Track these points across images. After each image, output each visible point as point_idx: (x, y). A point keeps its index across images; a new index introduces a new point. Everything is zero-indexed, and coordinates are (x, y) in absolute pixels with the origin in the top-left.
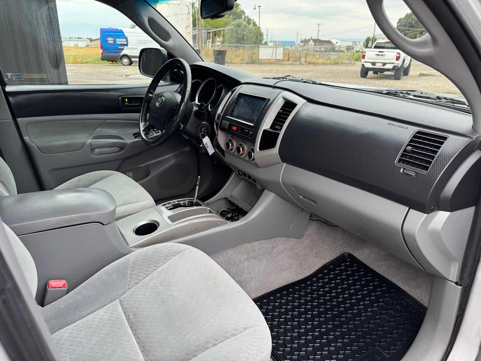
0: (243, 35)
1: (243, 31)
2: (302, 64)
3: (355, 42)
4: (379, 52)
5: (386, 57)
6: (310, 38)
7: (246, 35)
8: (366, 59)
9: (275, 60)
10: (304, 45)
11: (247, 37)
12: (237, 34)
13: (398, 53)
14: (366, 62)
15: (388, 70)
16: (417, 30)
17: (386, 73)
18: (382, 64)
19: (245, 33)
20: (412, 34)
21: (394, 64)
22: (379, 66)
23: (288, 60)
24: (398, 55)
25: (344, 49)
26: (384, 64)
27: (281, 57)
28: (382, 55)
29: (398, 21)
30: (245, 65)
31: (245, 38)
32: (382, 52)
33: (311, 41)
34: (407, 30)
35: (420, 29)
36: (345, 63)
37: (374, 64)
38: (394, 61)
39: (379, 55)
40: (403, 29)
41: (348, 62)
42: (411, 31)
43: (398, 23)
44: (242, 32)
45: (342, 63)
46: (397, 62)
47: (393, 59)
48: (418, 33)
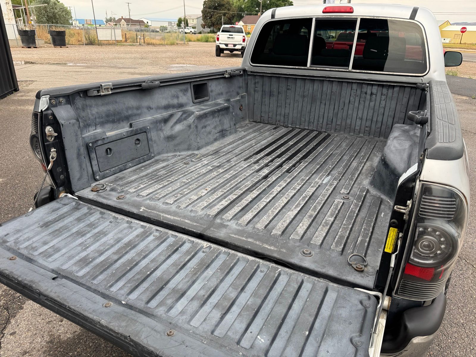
0: (53, 13)
1: (53, 8)
2: (142, 45)
3: (171, 23)
4: (230, 35)
5: (235, 39)
6: (121, 18)
7: (57, 13)
8: (220, 41)
9: (114, 41)
10: (116, 25)
11: (58, 15)
12: (46, 12)
13: (244, 36)
14: (220, 44)
15: (237, 50)
16: (221, 12)
17: (235, 52)
18: (233, 45)
19: (56, 11)
20: (217, 15)
21: (242, 45)
22: (231, 47)
23: (126, 41)
24: (244, 38)
25: (158, 30)
26: (235, 45)
27: (120, 38)
28: (232, 38)
29: (203, 3)
30: (85, 46)
31: (58, 17)
32: (232, 35)
33: (123, 20)
34: (212, 12)
35: (223, 12)
36: (179, 44)
37: (227, 45)
38: (241, 42)
39: (230, 38)
40: (208, 11)
41: (183, 42)
42: (215, 13)
43: (204, 5)
44: (52, 10)
45: (177, 44)
46: (243, 43)
47: (241, 41)
48: (222, 15)
